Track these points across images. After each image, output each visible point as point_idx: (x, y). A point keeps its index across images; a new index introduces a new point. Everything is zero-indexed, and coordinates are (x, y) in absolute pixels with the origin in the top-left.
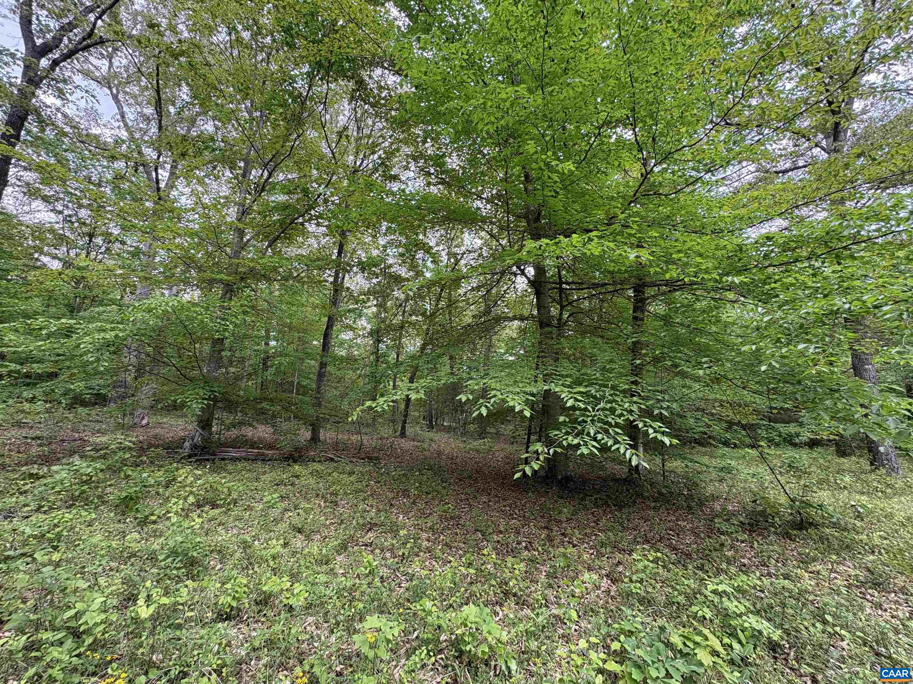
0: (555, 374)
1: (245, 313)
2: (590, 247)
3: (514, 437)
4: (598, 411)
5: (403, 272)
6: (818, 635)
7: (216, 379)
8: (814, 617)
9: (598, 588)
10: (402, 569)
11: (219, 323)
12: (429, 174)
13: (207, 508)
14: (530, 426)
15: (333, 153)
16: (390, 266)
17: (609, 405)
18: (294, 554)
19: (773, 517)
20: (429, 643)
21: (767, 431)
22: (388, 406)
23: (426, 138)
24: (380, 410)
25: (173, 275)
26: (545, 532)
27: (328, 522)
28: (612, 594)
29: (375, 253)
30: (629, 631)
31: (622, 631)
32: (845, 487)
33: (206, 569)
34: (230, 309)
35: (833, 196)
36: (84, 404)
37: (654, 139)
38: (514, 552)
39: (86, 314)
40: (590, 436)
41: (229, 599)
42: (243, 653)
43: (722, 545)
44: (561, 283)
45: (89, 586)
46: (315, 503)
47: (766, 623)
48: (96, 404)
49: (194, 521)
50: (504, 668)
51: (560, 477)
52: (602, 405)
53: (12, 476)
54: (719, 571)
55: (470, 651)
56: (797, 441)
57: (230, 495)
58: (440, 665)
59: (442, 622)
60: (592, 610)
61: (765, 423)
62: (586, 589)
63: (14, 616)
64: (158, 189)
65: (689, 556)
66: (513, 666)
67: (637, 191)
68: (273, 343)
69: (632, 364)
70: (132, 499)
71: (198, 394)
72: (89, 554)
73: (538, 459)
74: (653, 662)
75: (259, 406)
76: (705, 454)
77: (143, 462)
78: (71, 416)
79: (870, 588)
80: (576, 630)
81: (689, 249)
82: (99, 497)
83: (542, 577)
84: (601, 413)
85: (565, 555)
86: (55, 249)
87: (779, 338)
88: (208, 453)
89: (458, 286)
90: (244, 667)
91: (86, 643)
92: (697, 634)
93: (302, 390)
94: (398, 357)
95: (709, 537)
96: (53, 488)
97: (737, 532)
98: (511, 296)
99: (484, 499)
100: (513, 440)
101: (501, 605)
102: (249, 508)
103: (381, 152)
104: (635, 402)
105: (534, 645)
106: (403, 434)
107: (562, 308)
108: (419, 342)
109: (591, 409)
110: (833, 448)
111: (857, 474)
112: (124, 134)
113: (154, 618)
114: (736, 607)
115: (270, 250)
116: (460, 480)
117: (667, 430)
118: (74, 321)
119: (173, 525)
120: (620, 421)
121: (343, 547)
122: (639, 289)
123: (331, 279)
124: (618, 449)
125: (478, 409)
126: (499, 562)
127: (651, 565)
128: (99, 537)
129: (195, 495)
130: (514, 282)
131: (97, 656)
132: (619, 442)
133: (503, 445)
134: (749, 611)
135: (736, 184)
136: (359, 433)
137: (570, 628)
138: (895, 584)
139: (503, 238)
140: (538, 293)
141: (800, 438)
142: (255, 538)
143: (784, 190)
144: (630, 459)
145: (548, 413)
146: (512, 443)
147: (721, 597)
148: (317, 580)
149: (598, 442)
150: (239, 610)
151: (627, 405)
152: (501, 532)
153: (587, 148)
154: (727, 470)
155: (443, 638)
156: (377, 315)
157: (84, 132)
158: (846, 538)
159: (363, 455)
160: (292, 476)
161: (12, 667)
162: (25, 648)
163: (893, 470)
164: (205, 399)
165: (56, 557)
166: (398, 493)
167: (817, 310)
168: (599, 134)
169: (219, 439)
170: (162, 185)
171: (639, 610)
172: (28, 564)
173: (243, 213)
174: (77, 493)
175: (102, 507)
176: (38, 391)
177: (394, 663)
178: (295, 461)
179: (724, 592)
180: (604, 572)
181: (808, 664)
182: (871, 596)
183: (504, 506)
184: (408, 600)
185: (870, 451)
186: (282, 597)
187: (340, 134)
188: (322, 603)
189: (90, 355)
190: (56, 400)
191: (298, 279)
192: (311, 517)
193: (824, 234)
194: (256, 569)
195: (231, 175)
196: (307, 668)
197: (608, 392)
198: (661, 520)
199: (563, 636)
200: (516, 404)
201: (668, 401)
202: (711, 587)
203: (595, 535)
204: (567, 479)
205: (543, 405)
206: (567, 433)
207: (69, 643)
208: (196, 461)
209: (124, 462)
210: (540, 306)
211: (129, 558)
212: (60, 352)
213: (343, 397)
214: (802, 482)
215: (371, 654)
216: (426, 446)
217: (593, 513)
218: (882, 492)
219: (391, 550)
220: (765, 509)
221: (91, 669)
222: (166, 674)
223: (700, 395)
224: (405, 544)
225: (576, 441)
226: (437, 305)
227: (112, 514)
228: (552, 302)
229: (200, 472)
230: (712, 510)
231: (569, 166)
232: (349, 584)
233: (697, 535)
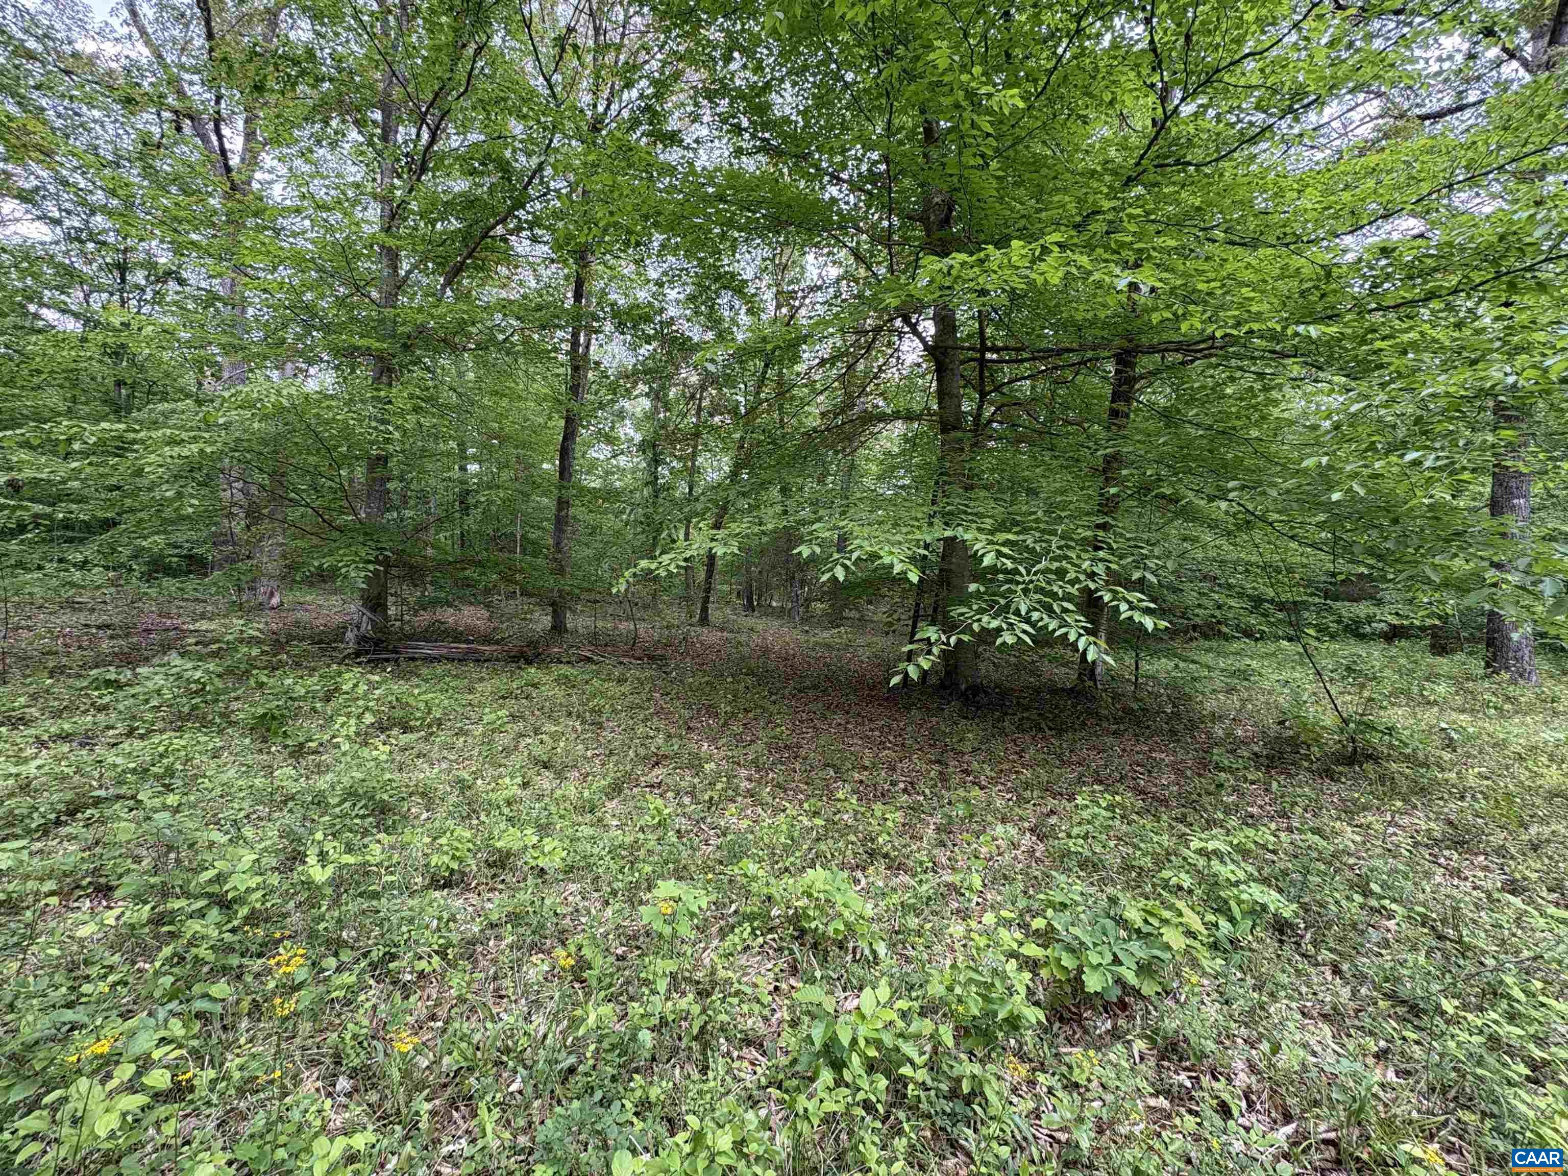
0: (965, 512)
1: (416, 410)
2: (1043, 266)
3: (890, 624)
4: (1036, 573)
5: (696, 334)
6: (1353, 911)
7: (384, 529)
8: (1351, 888)
9: (1015, 846)
10: (709, 820)
11: (375, 428)
12: (738, 130)
13: (395, 732)
14: (917, 605)
15: (551, 87)
16: (671, 321)
17: (1056, 565)
18: (540, 798)
19: (1309, 746)
20: (755, 919)
21: (1318, 613)
22: (678, 567)
23: (731, 51)
24: (664, 574)
25: (283, 341)
26: (936, 767)
27: (589, 753)
28: (1038, 854)
29: (642, 295)
30: (1061, 904)
31: (1051, 904)
32: (1435, 702)
33: (405, 817)
34: (390, 402)
35: (1526, 161)
36: (170, 571)
37: (1188, 38)
38: (884, 796)
39: (143, 415)
40: (1019, 615)
41: (446, 859)
42: (476, 929)
43: (1220, 786)
44: (984, 349)
45: (230, 840)
46: (567, 726)
47: (1275, 894)
48: (190, 572)
49: (376, 749)
50: (867, 952)
51: (963, 687)
52: (1044, 564)
53: (79, 684)
54: (1211, 824)
55: (817, 928)
56: (1368, 629)
57: (429, 713)
58: (771, 947)
59: (773, 891)
60: (1005, 877)
61: (1317, 600)
62: (998, 847)
63: (125, 880)
64: (228, 169)
65: (1164, 802)
66: (881, 949)
67: (1142, 157)
68: (473, 468)
69: (1102, 495)
70: (274, 718)
71: (357, 554)
72: (222, 796)
73: (929, 652)
74: (1095, 945)
75: (461, 575)
76: (1208, 651)
77: (281, 665)
78: (153, 592)
79: (1448, 848)
80: (978, 904)
81: (1229, 277)
82: (222, 715)
83: (930, 831)
84: (1041, 578)
85: (966, 801)
86: (62, 293)
87: (1374, 443)
88: (386, 649)
89: (796, 359)
90: (479, 948)
91: (240, 915)
92: (1166, 908)
93: (532, 547)
94: (691, 489)
95: (1200, 775)
96: (147, 701)
97: (1246, 768)
98: (892, 374)
99: (839, 718)
100: (888, 630)
101: (864, 869)
102: (461, 732)
103: (644, 83)
104: (1101, 560)
105: (913, 922)
106: (704, 620)
107: (983, 395)
108: (726, 463)
109: (1024, 572)
110: (1427, 642)
111: (1459, 683)
112: (141, 53)
113: (337, 883)
114: (1233, 872)
115: (449, 293)
116: (800, 691)
117: (1152, 605)
118: (122, 426)
119: (344, 754)
120: (1074, 590)
121: (616, 789)
122: (1125, 359)
123: (566, 347)
124: (1066, 634)
125: (831, 569)
126: (863, 809)
127: (1104, 813)
128: (232, 773)
129: (374, 713)
130: (897, 350)
131: (260, 932)
132: (1067, 625)
133: (869, 638)
134: (1251, 878)
135: (1338, 142)
136: (630, 618)
137: (969, 900)
138: (1488, 842)
139: (879, 263)
140: (941, 371)
141: (1374, 625)
142: (476, 775)
143: (1430, 151)
144: (1085, 651)
145: (949, 585)
146: (887, 633)
147: (1209, 859)
148: (579, 834)
149: (1033, 625)
150: (464, 874)
151: (1086, 565)
152: (866, 768)
153: (1050, 66)
154: (1244, 674)
155: (774, 912)
156: (650, 416)
157: (67, 49)
158: (1422, 776)
159: (638, 653)
160: (527, 685)
161: (138, 945)
162: (150, 921)
163: (1521, 676)
164: (369, 562)
165: (172, 799)
166: (699, 710)
167: (1452, 390)
168: (1078, 31)
169: (402, 629)
170: (234, 161)
171: (1079, 877)
172: (131, 810)
173: (393, 217)
174: (186, 709)
175: (230, 730)
176: (89, 550)
177: (702, 945)
178: (529, 663)
179: (1215, 852)
180: (1026, 825)
181: (1331, 950)
182: (1447, 859)
183: (872, 730)
184: (721, 863)
185: (1488, 645)
186: (527, 858)
187: (561, 42)
188: (589, 865)
189: (164, 487)
190: (122, 565)
191: (506, 347)
192: (562, 744)
193: (1495, 239)
194: (483, 817)
195: (361, 139)
196: (573, 949)
197: (1055, 542)
198: (1124, 750)
199: (958, 911)
200: (896, 561)
201: (1158, 558)
202: (1195, 844)
203: (1017, 772)
204: (976, 689)
205: (941, 570)
206: (982, 611)
207: (214, 914)
208: (369, 662)
209: (252, 663)
210: (942, 394)
211: (285, 802)
212: (113, 481)
213: (599, 558)
214: (1366, 694)
215: (667, 931)
216: (743, 638)
217: (1014, 741)
218: (1496, 708)
219: (692, 794)
220: (1298, 735)
221: (254, 948)
222: (365, 955)
223: (1212, 554)
224: (712, 784)
225: (995, 624)
226: (758, 393)
227: (247, 741)
228: (964, 387)
229: (377, 678)
230: (1209, 735)
231: (1013, 99)
232: (628, 840)
233: (1180, 773)
